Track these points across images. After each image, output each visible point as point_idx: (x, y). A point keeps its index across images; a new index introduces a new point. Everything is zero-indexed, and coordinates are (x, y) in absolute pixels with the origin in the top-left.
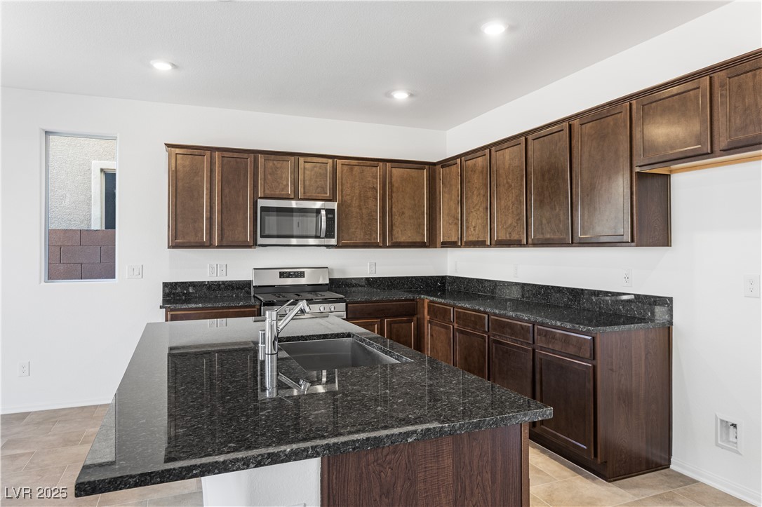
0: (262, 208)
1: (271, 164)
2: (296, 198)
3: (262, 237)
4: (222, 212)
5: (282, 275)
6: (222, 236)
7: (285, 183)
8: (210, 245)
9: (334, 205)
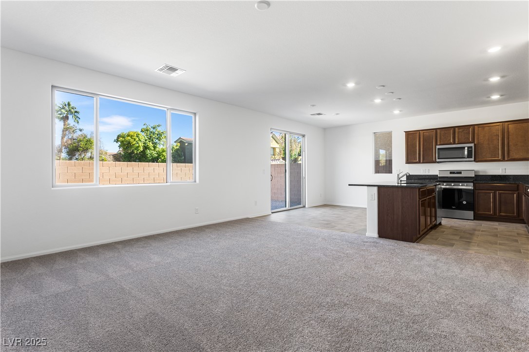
0: (438, 149)
1: (443, 132)
2: (454, 143)
3: (438, 159)
4: (423, 151)
5: (451, 173)
6: (423, 159)
7: (449, 138)
8: (419, 162)
9: (472, 145)
